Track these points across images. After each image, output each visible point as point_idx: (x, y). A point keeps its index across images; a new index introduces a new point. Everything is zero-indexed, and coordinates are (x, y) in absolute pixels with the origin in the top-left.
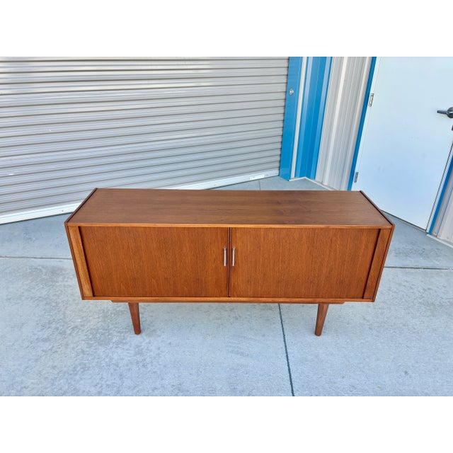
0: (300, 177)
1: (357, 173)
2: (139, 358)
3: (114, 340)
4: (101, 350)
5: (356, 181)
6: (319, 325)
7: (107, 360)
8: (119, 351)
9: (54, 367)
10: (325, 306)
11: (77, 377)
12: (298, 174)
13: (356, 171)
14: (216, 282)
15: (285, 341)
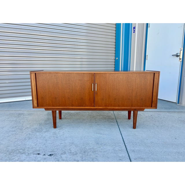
2: (55, 135)
3: (44, 131)
4: (38, 134)
6: (135, 122)
7: (40, 136)
8: (46, 134)
9: (15, 138)
10: (136, 112)
11: (26, 141)
14: (89, 100)
15: (120, 130)
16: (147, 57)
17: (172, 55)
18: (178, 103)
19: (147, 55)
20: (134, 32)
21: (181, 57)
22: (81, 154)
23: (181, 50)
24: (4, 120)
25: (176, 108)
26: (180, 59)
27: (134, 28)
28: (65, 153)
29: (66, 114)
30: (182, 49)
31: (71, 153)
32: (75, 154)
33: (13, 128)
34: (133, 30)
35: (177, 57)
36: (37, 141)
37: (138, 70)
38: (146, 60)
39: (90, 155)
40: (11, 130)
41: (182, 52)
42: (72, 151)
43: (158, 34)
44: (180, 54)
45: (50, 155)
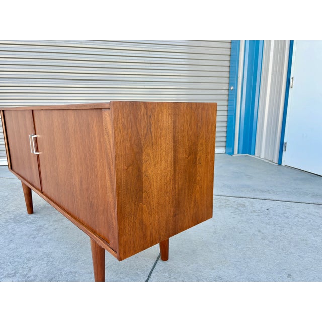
0: (242, 154)
1: (286, 143)
5: (285, 150)
12: (241, 151)
13: (285, 141)
38: (290, 88)
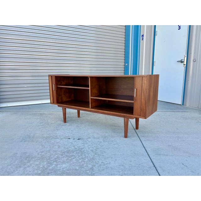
16: (154, 63)
17: (178, 61)
18: (183, 105)
19: (154, 61)
20: (142, 40)
21: (185, 63)
22: (102, 139)
23: (185, 57)
24: (30, 118)
25: (181, 109)
26: (184, 65)
27: (142, 36)
28: (90, 138)
29: (83, 113)
30: (186, 55)
31: (94, 138)
32: (98, 138)
33: (40, 123)
34: (141, 38)
35: (182, 63)
36: (65, 131)
37: (147, 74)
38: (154, 66)
39: (110, 139)
40: (40, 124)
41: (186, 58)
42: (95, 137)
43: (165, 41)
44: (184, 60)
45: (78, 139)
